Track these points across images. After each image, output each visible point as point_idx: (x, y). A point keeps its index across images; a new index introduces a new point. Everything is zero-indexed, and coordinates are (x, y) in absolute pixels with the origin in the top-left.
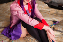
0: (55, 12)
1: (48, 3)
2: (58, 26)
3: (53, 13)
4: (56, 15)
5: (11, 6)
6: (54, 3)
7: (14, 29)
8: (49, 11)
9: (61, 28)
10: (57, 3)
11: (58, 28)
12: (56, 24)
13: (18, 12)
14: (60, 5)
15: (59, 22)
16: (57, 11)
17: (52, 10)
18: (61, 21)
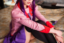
0: (50, 12)
1: (41, 4)
2: (58, 26)
3: (49, 14)
4: (52, 15)
5: (13, 12)
6: (46, 3)
7: (17, 36)
8: (45, 12)
9: (62, 27)
10: (49, 3)
11: (59, 28)
12: (55, 24)
13: (21, 19)
14: (53, 4)
15: (57, 22)
16: (52, 11)
17: (47, 11)
18: (59, 20)
